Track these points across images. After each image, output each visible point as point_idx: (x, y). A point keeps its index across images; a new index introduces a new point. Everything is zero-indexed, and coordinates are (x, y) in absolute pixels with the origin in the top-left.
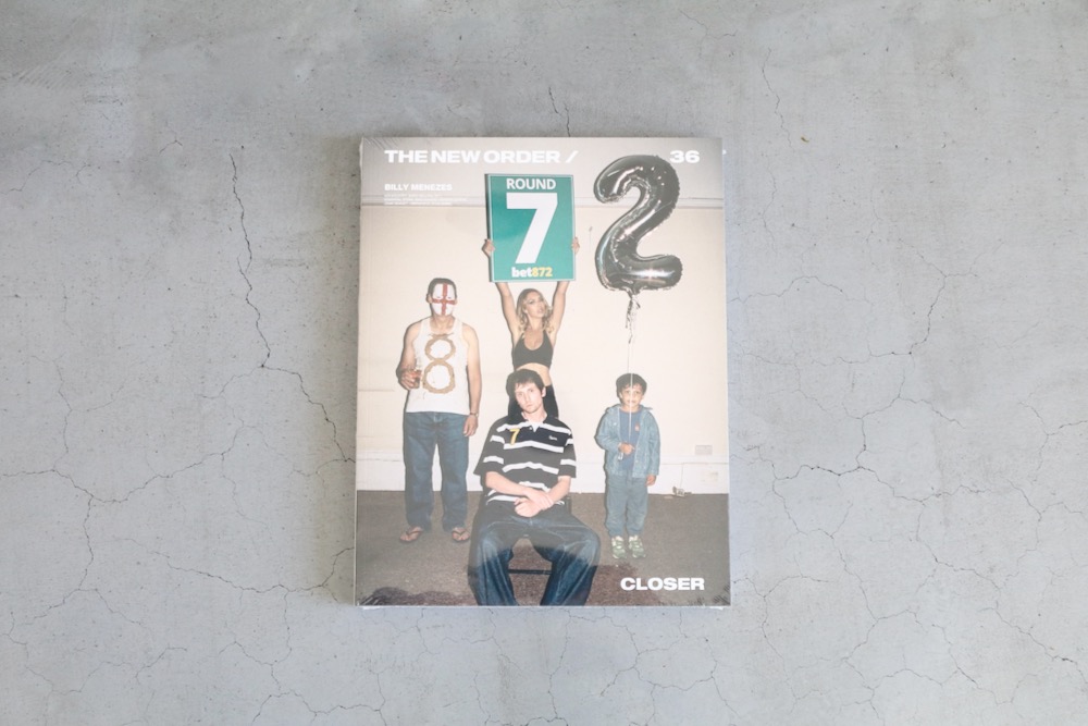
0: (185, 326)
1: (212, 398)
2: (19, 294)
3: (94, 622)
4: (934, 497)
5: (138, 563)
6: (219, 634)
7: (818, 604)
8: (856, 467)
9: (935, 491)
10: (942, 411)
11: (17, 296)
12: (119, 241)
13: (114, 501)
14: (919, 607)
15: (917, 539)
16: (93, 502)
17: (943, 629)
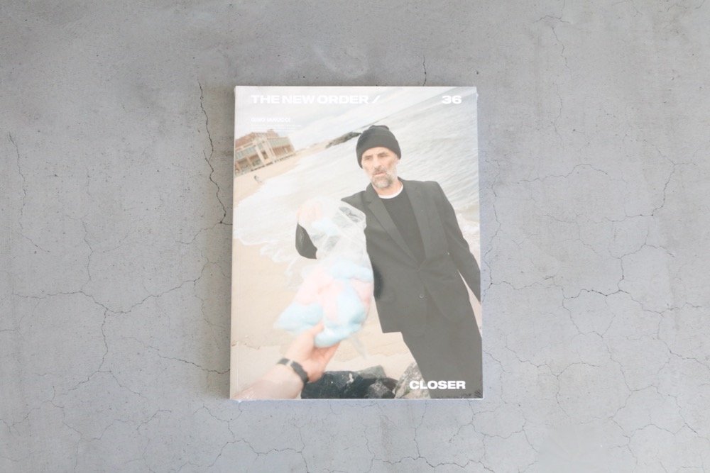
0: (169, 196)
1: (187, 244)
2: (57, 174)
3: (109, 393)
4: (669, 311)
5: (138, 354)
6: (193, 401)
7: (593, 381)
8: (617, 290)
9: (670, 307)
10: (674, 254)
11: (56, 175)
12: (124, 139)
13: (122, 312)
14: (659, 384)
15: (658, 338)
16: (108, 312)
17: (676, 397)
